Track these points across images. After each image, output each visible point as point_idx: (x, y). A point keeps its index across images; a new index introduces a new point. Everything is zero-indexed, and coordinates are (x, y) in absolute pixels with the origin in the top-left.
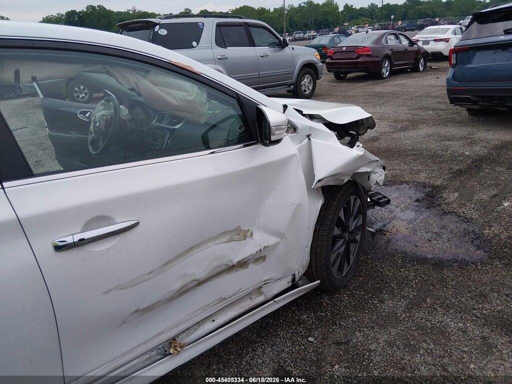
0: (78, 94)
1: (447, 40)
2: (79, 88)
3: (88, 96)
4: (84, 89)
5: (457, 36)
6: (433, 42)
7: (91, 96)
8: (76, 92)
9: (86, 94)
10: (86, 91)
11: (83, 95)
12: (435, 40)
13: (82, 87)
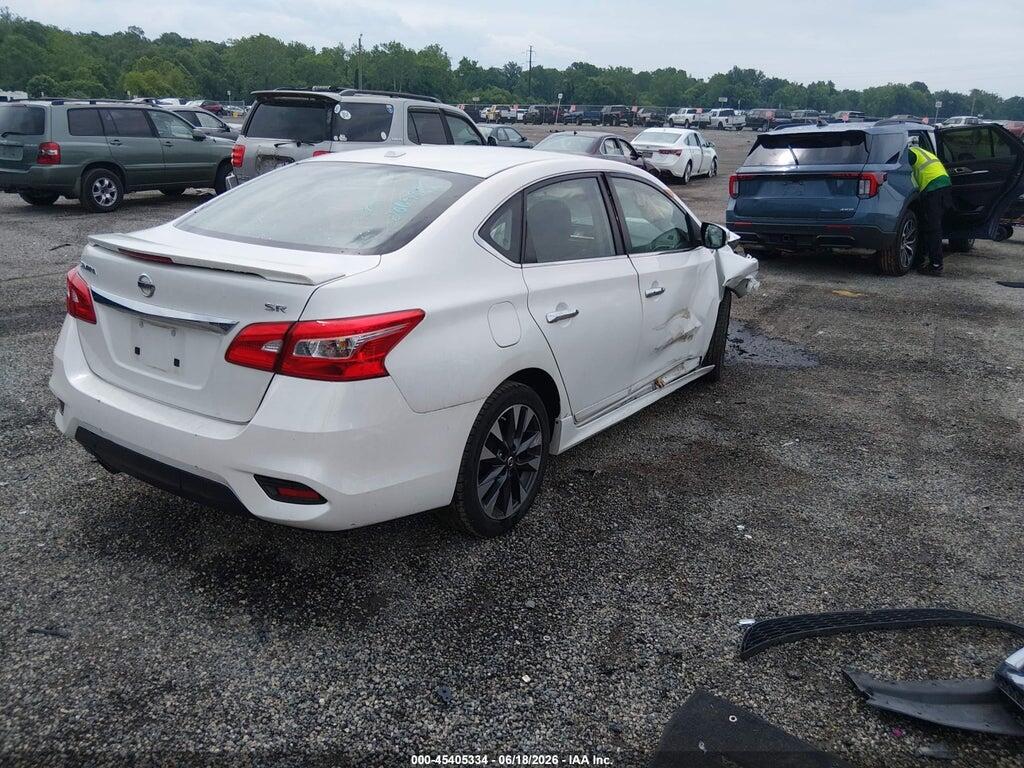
0: (99, 193)
1: (677, 153)
2: (102, 182)
3: (115, 198)
4: (110, 186)
5: (691, 147)
6: (658, 154)
7: (120, 197)
8: (96, 189)
9: (112, 194)
10: (113, 189)
11: (108, 196)
12: (661, 152)
13: (107, 182)
